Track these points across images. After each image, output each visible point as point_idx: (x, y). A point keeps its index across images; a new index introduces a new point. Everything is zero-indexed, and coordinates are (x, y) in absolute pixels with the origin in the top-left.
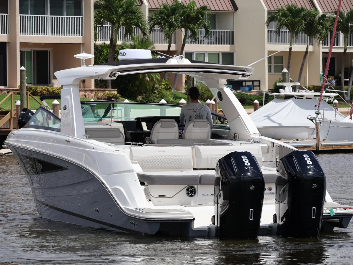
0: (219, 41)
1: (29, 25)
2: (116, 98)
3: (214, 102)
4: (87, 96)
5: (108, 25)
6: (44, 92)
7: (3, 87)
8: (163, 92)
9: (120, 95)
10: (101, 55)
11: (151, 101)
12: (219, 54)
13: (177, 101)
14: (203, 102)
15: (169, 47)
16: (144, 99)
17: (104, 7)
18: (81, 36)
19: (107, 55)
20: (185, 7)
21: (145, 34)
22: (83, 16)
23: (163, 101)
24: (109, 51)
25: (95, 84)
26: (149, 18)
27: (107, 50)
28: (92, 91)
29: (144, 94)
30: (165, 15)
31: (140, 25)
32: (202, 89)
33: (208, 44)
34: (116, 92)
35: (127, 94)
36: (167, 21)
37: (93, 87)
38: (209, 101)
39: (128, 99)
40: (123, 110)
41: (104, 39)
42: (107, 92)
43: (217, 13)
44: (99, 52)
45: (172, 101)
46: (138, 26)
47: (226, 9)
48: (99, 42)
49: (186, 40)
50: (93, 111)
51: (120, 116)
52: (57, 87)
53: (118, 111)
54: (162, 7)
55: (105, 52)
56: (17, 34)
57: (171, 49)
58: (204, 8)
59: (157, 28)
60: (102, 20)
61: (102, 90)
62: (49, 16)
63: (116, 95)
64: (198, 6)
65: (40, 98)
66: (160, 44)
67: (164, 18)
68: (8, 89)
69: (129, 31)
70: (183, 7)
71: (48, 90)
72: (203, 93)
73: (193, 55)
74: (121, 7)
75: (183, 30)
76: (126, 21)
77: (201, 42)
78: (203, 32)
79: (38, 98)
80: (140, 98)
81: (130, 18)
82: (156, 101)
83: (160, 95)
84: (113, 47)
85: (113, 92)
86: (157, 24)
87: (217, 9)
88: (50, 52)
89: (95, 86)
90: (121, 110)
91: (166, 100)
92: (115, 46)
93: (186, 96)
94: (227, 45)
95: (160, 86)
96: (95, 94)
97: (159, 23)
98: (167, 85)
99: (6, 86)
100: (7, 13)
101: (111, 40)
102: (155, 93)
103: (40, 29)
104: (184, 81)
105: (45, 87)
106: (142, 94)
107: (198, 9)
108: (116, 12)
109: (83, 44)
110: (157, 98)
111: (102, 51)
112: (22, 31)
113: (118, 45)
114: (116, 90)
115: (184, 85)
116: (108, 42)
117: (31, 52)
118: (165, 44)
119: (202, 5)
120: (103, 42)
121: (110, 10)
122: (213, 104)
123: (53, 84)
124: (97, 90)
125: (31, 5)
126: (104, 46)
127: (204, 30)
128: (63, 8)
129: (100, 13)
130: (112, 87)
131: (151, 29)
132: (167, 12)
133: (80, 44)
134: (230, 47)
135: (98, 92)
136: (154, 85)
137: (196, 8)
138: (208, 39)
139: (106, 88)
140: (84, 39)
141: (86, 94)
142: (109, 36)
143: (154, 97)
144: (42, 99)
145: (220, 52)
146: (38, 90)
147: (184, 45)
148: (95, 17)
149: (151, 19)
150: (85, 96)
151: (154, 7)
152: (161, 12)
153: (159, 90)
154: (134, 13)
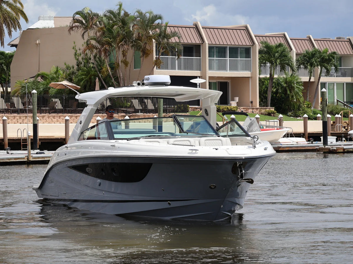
0: (344, 75)
1: (215, 65)
2: (274, 113)
3: (340, 116)
4: (254, 112)
5: (268, 65)
6: (225, 109)
7: (197, 106)
8: (306, 109)
9: (276, 111)
10: (263, 84)
11: (298, 115)
12: (344, 84)
13: (315, 116)
14: (333, 116)
15: (310, 79)
16: (292, 114)
17: (266, 53)
18: (250, 72)
19: (267, 84)
20: (321, 52)
21: (293, 70)
22: (251, 59)
23: (306, 116)
24: (268, 82)
25: (259, 104)
26: (296, 60)
27: (268, 81)
28: (257, 109)
29: (293, 111)
30: (307, 57)
31: (290, 64)
32: (332, 107)
33: (336, 77)
34: (274, 110)
35: (281, 111)
36: (308, 62)
37: (258, 106)
38: (337, 116)
39: (282, 114)
40: (278, 122)
41: (265, 74)
42: (267, 109)
43: (342, 56)
44: (262, 83)
45: (312, 116)
46: (288, 65)
47: (349, 53)
48: (262, 76)
49: (322, 74)
50: (258, 122)
51: (276, 126)
52: (233, 106)
53: (275, 122)
54: (305, 52)
55: (266, 82)
56: (207, 70)
57: (311, 80)
58: (334, 53)
59: (302, 66)
60: (264, 61)
61: (264, 108)
62: (228, 58)
63: (274, 112)
64: (330, 52)
65: (222, 114)
66: (304, 77)
67: (306, 59)
68: (201, 108)
69: (283, 68)
70: (320, 52)
71: (228, 108)
72: (333, 110)
73: (326, 85)
74: (277, 52)
75: (319, 67)
76: (281, 61)
77: (331, 76)
78: (333, 69)
79: (221, 114)
80: (290, 113)
81: (283, 60)
82: (301, 115)
83: (303, 112)
84: (272, 79)
85: (272, 110)
86: (302, 64)
87: (343, 53)
88: (229, 83)
89: (259, 106)
90: (277, 122)
91: (307, 115)
92: (273, 79)
93: (321, 112)
94: (349, 78)
95: (303, 105)
96: (259, 111)
97: (303, 64)
98: (308, 105)
99: (200, 106)
100: (200, 57)
101: (271, 75)
102: (300, 110)
103: (222, 67)
104: (320, 102)
105: (226, 106)
106: (291, 111)
107: (330, 54)
108: (274, 56)
109: (251, 77)
110: (301, 113)
111: (265, 82)
112: (210, 68)
113: (275, 78)
114: (274, 108)
115: (320, 105)
116: (268, 76)
117: (216, 82)
118: (307, 77)
119: (333, 51)
120: (265, 76)
121: (269, 54)
122: (340, 118)
123: (231, 104)
124: (261, 108)
125: (216, 51)
126: (265, 79)
127: (333, 67)
128: (238, 53)
129: (262, 56)
130: (271, 106)
131: (299, 67)
132: (308, 55)
133: (249, 77)
134: (351, 79)
135: (262, 109)
136: (299, 105)
137: (328, 53)
138: (336, 74)
139: (267, 107)
140: (252, 74)
141: (254, 111)
142: (269, 72)
143: (300, 113)
144: (223, 114)
145: (344, 82)
146: (221, 108)
147: (320, 78)
148: (259, 59)
149: (297, 61)
150: (253, 112)
151: (299, 52)
152: (305, 56)
153: (303, 108)
154: (287, 56)
